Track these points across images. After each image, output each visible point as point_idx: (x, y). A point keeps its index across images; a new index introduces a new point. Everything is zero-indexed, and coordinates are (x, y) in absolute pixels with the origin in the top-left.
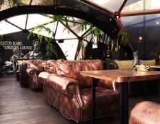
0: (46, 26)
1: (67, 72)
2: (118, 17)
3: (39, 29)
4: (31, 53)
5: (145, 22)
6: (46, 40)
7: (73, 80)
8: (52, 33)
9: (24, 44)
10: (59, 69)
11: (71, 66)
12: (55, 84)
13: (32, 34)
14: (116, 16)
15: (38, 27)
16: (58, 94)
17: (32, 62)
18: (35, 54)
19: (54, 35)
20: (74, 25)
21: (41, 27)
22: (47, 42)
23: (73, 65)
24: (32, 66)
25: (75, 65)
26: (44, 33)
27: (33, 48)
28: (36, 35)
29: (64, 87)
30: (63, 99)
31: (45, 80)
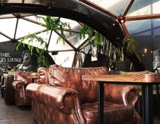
0: (38, 36)
1: (63, 81)
2: (122, 21)
3: (29, 39)
4: (20, 66)
5: (153, 29)
6: (38, 51)
7: (72, 90)
8: (44, 43)
9: (12, 56)
10: (53, 77)
11: (68, 73)
12: (47, 96)
13: (22, 44)
14: (120, 20)
15: (29, 37)
16: (51, 109)
17: (20, 74)
18: (25, 68)
19: (47, 46)
20: (71, 34)
21: (32, 36)
22: (38, 54)
23: (71, 72)
24: (20, 78)
25: (73, 72)
26: (35, 44)
27: (22, 60)
28: (26, 45)
29: (59, 99)
30: (58, 116)
31: (34, 92)
